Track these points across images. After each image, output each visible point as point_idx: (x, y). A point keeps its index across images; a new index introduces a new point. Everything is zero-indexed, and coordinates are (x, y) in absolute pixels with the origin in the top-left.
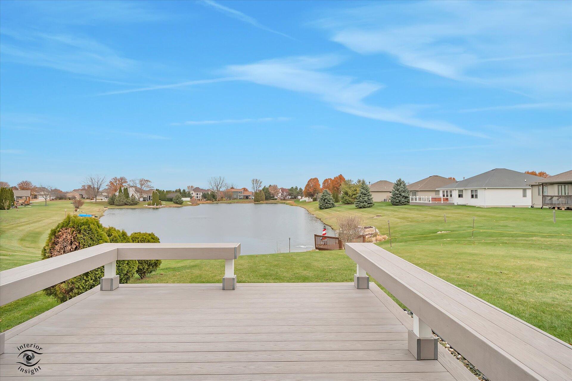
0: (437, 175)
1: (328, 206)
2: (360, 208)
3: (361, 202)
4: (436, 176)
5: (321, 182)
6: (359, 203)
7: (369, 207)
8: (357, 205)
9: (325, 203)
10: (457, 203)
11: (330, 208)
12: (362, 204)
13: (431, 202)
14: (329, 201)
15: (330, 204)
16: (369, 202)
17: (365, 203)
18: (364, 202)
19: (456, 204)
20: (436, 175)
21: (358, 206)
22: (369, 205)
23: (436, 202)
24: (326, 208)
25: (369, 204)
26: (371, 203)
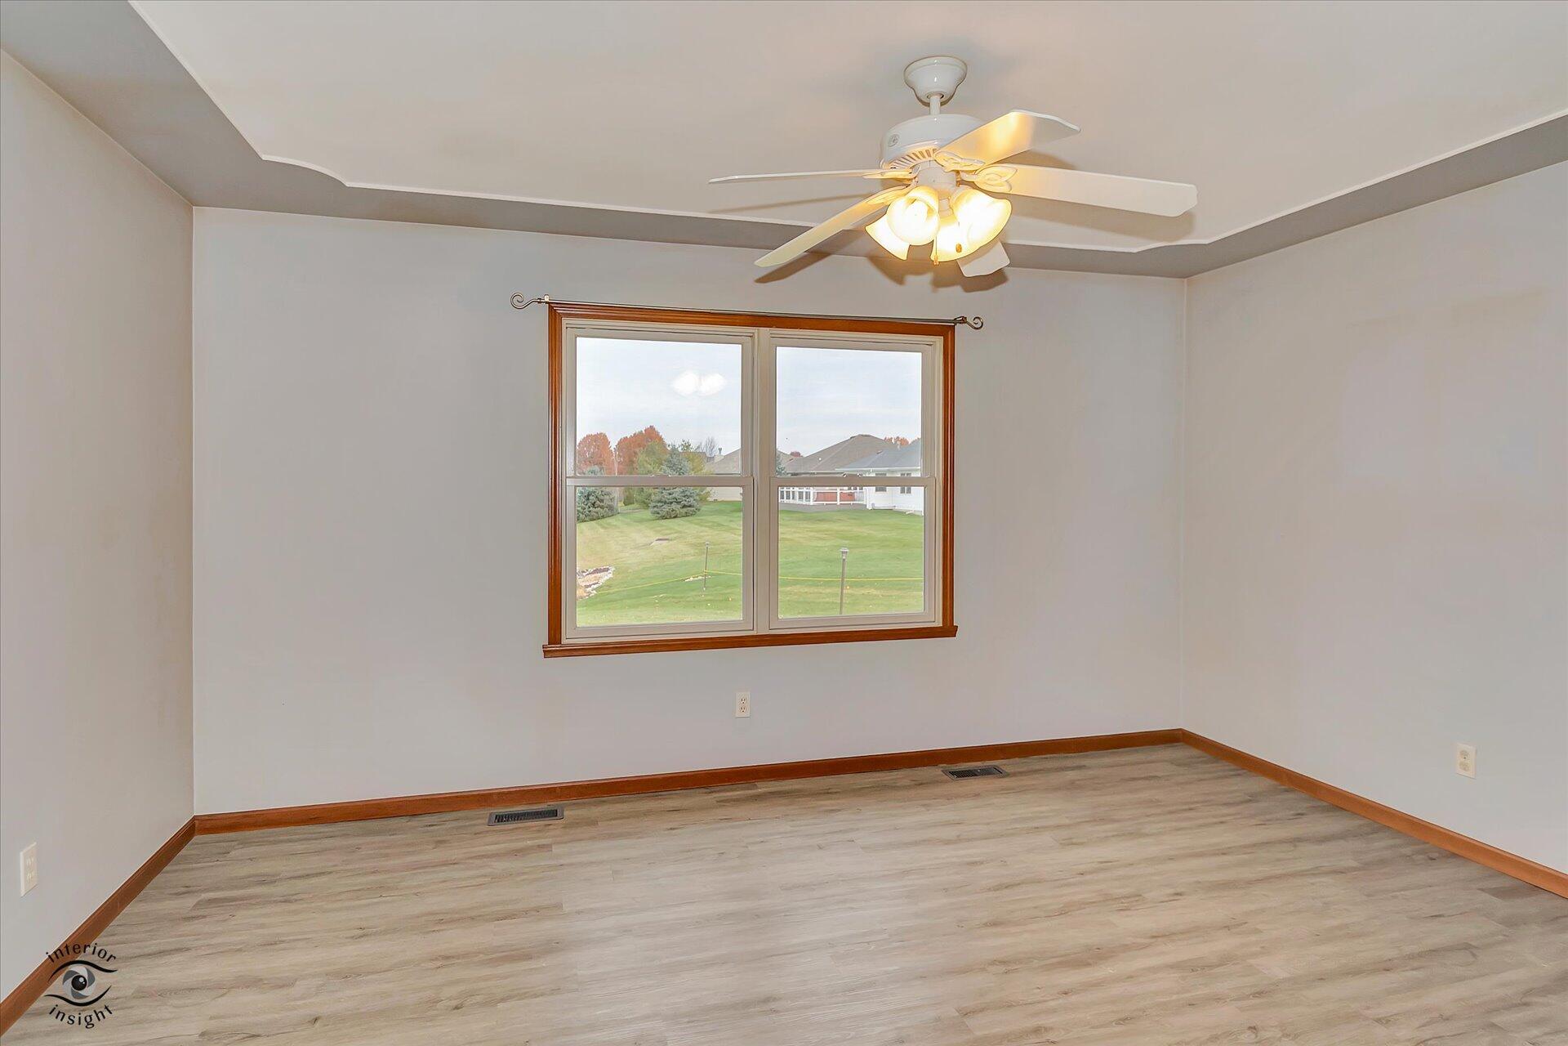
0: (867, 434)
1: (597, 513)
2: (664, 518)
3: (665, 503)
4: (866, 436)
5: (613, 445)
6: (659, 504)
7: (687, 515)
8: (656, 509)
9: (589, 504)
10: (873, 504)
11: (603, 517)
12: (666, 508)
13: (812, 503)
14: (602, 501)
15: (602, 507)
16: (686, 503)
17: (674, 506)
18: (671, 503)
19: (869, 507)
20: (864, 434)
21: (658, 513)
22: (685, 510)
23: (825, 503)
24: (591, 520)
25: (684, 506)
26: (690, 506)
